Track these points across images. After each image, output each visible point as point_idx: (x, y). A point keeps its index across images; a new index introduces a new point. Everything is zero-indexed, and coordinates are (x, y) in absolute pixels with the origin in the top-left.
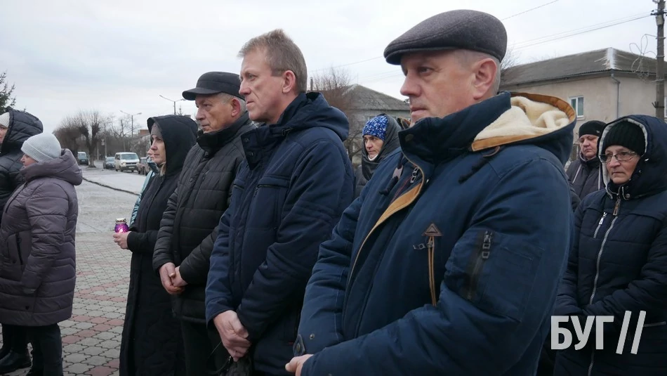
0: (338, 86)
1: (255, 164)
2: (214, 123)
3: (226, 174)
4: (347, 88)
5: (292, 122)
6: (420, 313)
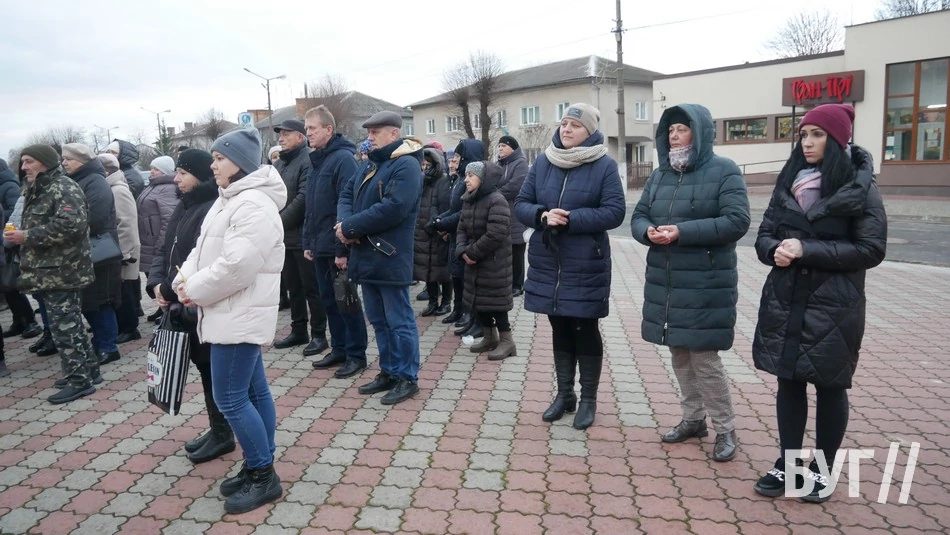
0: (335, 93)
1: (316, 167)
2: (288, 144)
3: (297, 173)
4: (344, 95)
5: (331, 147)
6: (376, 205)
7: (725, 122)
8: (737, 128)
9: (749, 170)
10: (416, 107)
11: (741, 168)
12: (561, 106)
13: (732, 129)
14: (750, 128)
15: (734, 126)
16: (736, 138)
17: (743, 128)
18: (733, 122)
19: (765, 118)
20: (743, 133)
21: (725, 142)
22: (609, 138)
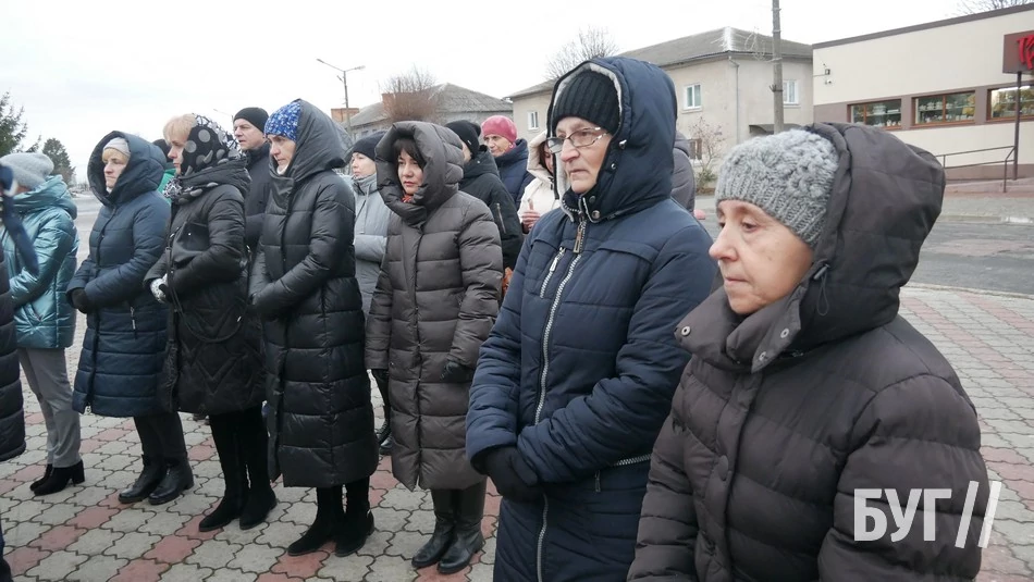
0: (423, 88)
4: (434, 89)
7: (914, 99)
8: (930, 107)
9: (951, 162)
10: (516, 98)
11: (940, 160)
12: (690, 90)
13: (923, 108)
14: (948, 106)
15: (925, 104)
16: (928, 120)
17: (939, 106)
18: (925, 99)
19: (971, 92)
20: (938, 113)
21: (914, 126)
22: (751, 126)
